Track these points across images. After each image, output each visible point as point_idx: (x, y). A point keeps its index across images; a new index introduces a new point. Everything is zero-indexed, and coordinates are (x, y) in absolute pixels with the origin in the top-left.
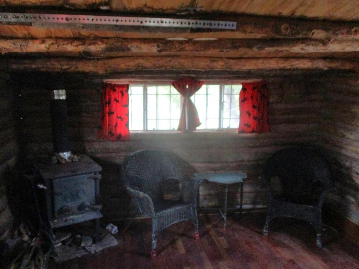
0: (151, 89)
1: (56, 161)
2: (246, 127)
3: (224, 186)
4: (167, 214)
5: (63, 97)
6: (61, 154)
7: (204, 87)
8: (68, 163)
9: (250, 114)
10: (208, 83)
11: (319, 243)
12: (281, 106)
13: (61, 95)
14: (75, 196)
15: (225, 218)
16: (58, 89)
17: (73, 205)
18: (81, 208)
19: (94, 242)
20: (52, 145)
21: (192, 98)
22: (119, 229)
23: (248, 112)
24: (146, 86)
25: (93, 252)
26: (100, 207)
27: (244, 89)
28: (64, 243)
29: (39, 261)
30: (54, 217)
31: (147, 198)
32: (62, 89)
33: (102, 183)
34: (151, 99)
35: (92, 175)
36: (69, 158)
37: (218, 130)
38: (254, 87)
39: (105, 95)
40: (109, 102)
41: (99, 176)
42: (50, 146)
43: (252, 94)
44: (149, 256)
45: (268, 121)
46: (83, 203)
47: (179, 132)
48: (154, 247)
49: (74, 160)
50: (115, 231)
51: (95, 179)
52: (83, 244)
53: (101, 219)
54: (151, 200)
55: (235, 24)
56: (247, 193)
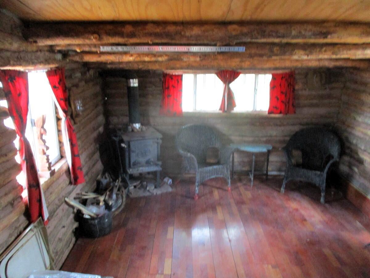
1: (131, 130)
2: (275, 109)
3: (252, 154)
4: (206, 171)
5: (136, 85)
6: (134, 125)
8: (139, 131)
9: (278, 99)
11: (322, 200)
12: (306, 93)
13: (134, 83)
14: (144, 154)
15: (252, 179)
16: (133, 78)
17: (142, 160)
18: (148, 163)
19: (155, 187)
20: (128, 118)
22: (173, 181)
23: (277, 97)
25: (155, 194)
26: (160, 163)
27: (274, 79)
28: (135, 187)
29: (122, 192)
30: (130, 167)
31: (193, 158)
32: (136, 78)
33: (162, 147)
35: (156, 140)
36: (139, 128)
38: (283, 77)
39: (165, 83)
40: (168, 88)
41: (160, 141)
42: (126, 120)
43: (281, 82)
44: (193, 198)
45: (293, 105)
46: (149, 159)
47: (220, 111)
48: (197, 192)
49: (143, 130)
50: (170, 182)
51: (158, 143)
52: (148, 188)
53: (161, 172)
54: (195, 159)
55: (244, 48)
56: (272, 162)
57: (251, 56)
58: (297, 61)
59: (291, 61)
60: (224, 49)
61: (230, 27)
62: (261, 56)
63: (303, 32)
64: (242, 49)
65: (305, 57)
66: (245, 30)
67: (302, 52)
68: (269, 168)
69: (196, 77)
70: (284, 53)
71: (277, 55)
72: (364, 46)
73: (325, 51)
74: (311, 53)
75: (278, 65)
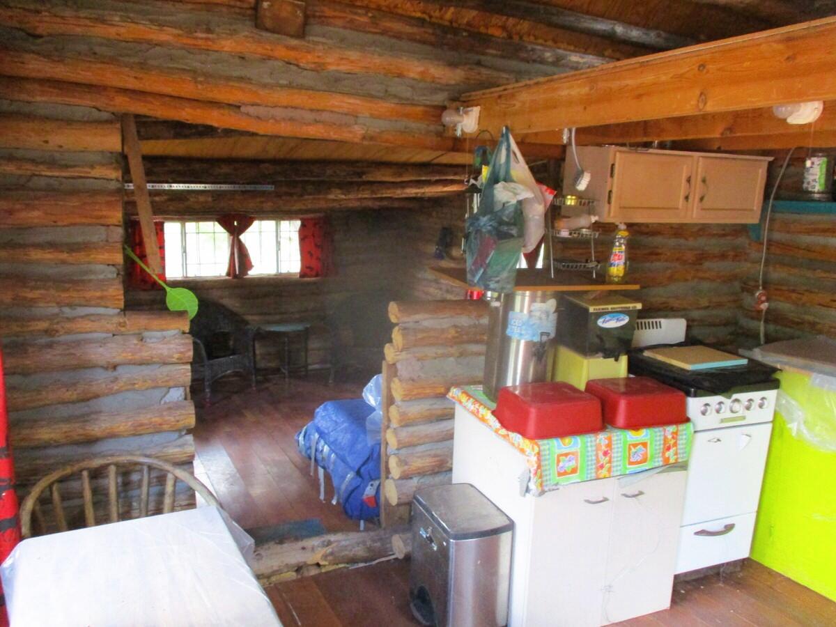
0: (191, 226)
2: (310, 270)
7: (256, 224)
10: (262, 219)
21: (243, 237)
23: (310, 253)
24: (184, 224)
27: (303, 226)
34: (190, 238)
37: (275, 275)
38: (316, 223)
43: (313, 231)
47: (227, 278)
48: (208, 395)
55: (273, 186)
56: (313, 350)
57: (278, 195)
58: (334, 200)
59: (327, 200)
60: (248, 187)
61: (262, 166)
62: (291, 195)
63: (338, 172)
64: (270, 188)
65: (343, 197)
66: (278, 168)
67: (338, 191)
68: (310, 360)
69: (183, 227)
70: (319, 192)
71: (310, 194)
72: (404, 184)
73: (363, 190)
74: (349, 192)
75: (310, 206)
